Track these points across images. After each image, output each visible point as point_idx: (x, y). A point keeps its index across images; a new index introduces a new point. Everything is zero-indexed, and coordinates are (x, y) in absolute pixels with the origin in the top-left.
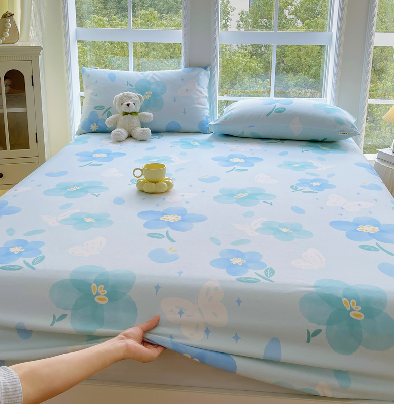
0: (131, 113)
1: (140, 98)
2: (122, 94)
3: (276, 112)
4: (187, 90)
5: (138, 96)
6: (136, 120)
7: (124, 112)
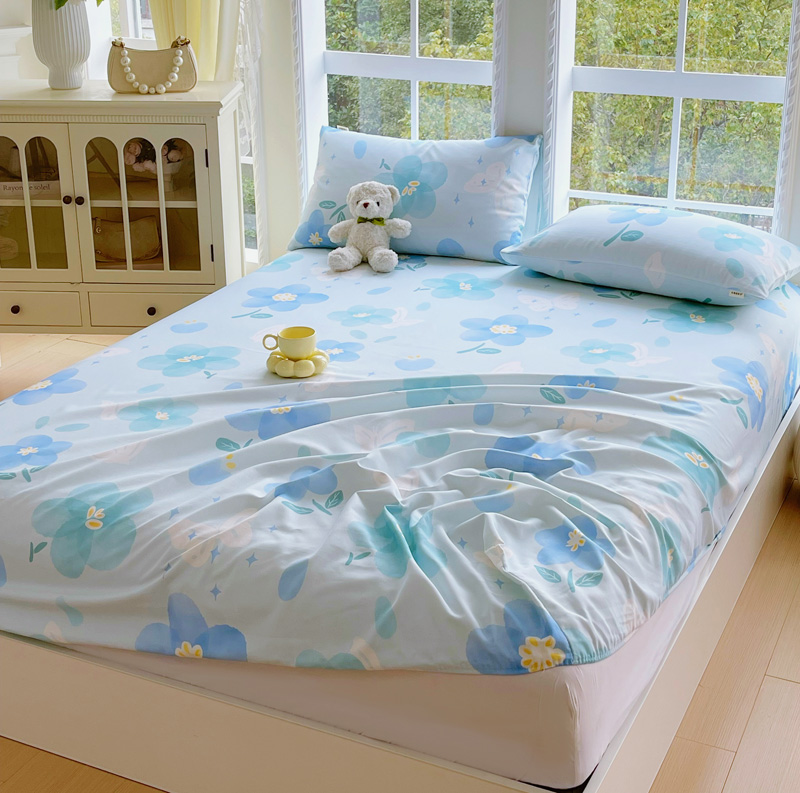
0: (371, 221)
1: (393, 193)
2: (360, 185)
3: (622, 239)
4: (484, 182)
5: (390, 189)
6: (379, 234)
7: (360, 218)
